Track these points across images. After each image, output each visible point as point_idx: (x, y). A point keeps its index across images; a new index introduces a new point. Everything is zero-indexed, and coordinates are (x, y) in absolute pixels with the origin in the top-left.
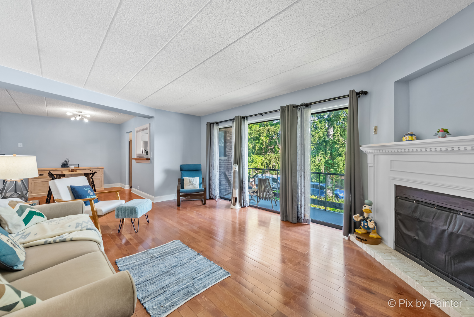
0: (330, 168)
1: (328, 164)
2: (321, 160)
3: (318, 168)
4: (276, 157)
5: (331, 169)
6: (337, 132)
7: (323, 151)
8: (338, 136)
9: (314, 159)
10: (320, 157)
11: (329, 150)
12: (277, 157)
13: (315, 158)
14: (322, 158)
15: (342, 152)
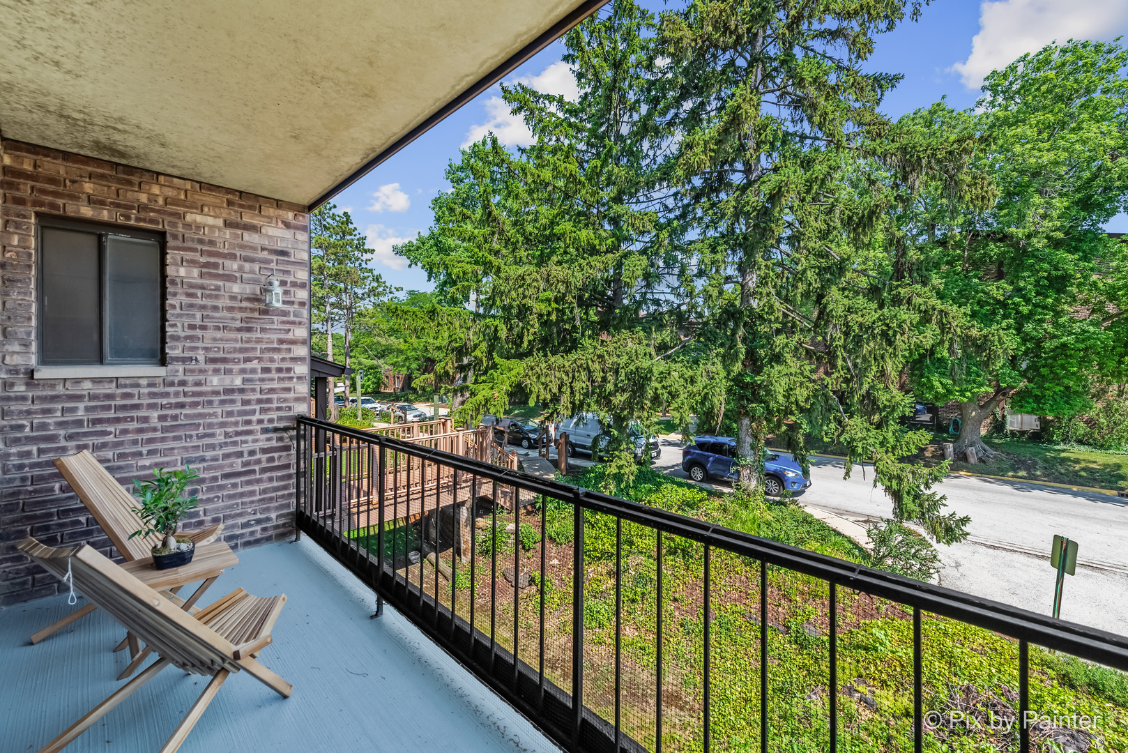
0: (748, 400)
1: (742, 388)
2: (716, 376)
3: (702, 403)
4: (564, 366)
5: (752, 402)
6: (767, 283)
7: (722, 345)
8: (768, 294)
9: (690, 373)
10: (713, 364)
11: (744, 340)
12: (567, 364)
13: (695, 366)
14: (719, 366)
15: (783, 348)
